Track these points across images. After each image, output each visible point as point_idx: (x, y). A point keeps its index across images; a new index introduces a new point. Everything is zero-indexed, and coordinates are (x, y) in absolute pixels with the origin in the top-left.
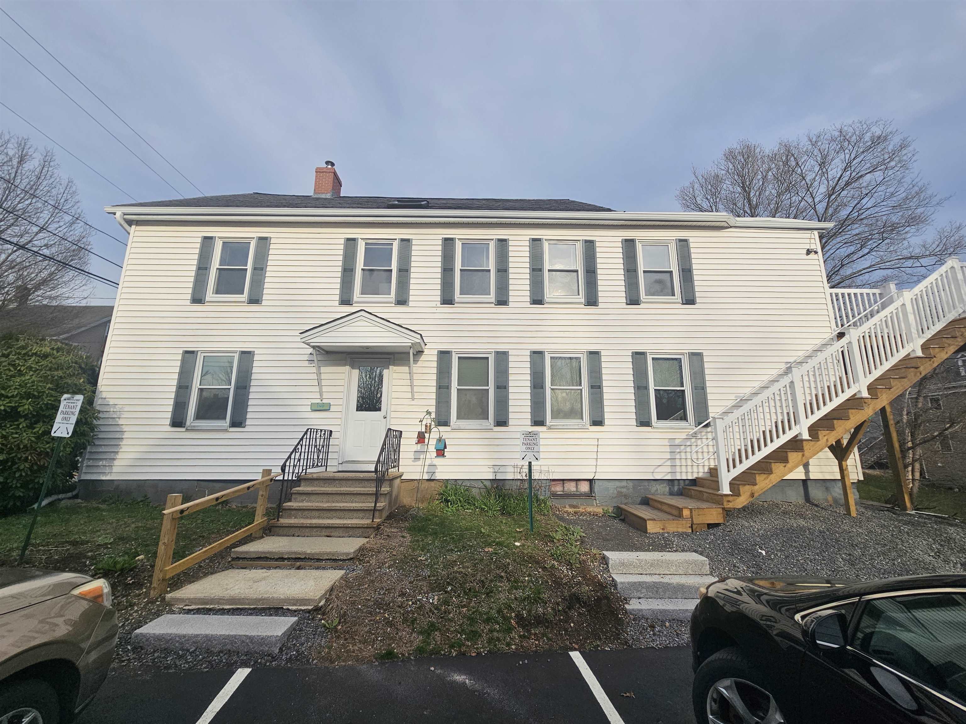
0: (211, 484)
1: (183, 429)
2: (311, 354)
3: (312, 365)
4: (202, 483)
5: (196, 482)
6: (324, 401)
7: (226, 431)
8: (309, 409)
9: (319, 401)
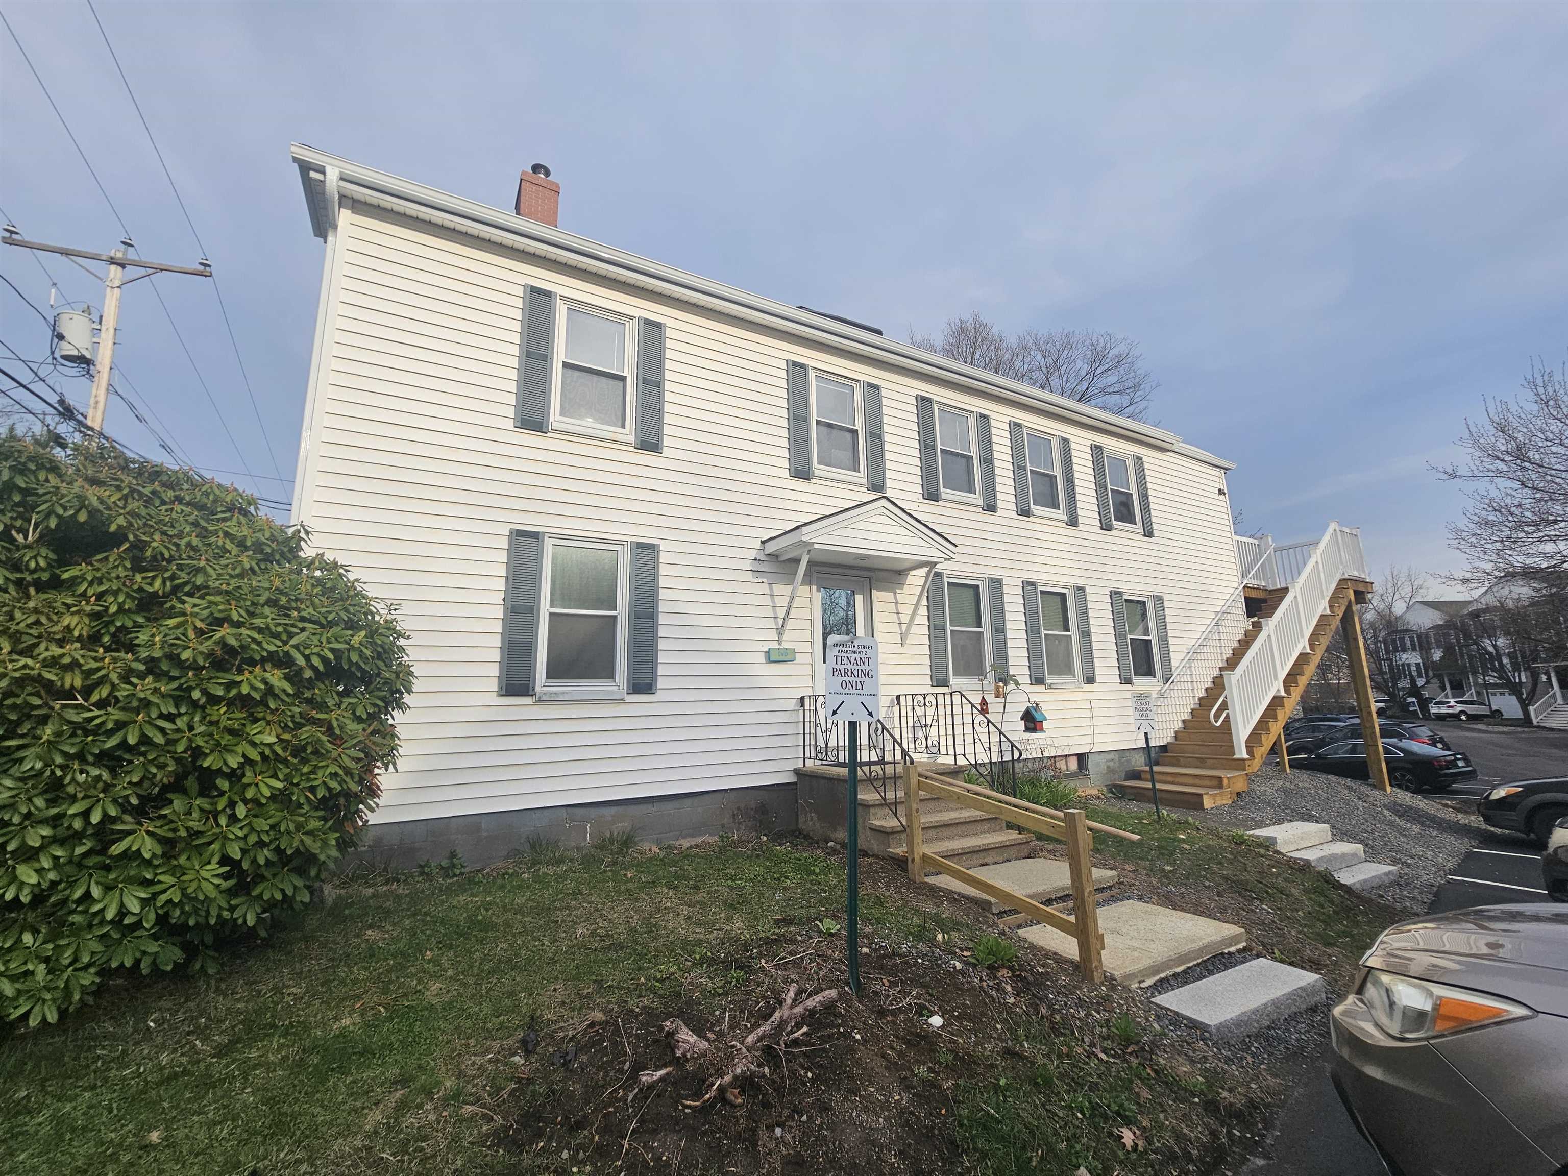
0: (594, 812)
1: (528, 700)
2: (755, 559)
3: (760, 580)
4: (577, 810)
5: (564, 810)
6: (785, 645)
7: (622, 700)
8: (762, 658)
9: (775, 645)
